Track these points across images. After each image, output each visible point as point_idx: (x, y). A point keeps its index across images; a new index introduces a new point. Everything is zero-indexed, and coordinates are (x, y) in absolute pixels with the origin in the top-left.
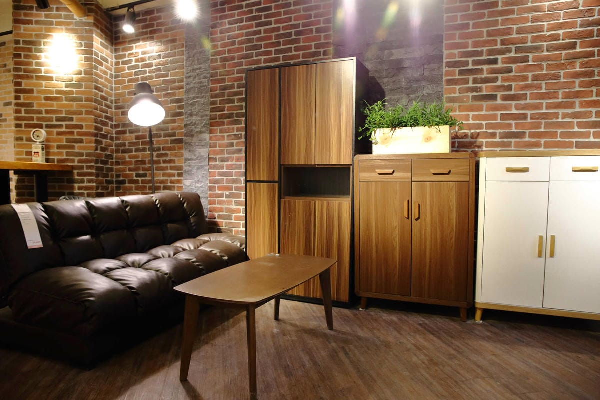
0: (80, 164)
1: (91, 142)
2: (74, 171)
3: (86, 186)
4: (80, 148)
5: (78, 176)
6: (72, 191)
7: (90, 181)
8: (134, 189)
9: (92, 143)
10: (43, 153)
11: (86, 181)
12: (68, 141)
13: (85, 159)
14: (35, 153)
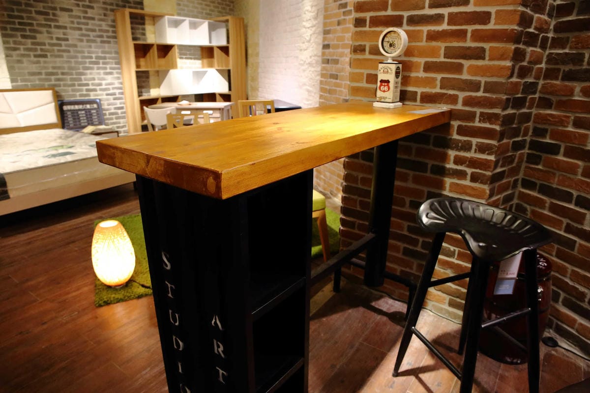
0: (467, 109)
1: (502, 57)
2: (453, 123)
3: (472, 158)
4: (474, 70)
5: (459, 133)
6: (441, 164)
7: (482, 149)
8: (580, 171)
9: (505, 59)
10: (396, 83)
11: (474, 147)
12: (449, 52)
13: (481, 97)
14: (382, 81)
